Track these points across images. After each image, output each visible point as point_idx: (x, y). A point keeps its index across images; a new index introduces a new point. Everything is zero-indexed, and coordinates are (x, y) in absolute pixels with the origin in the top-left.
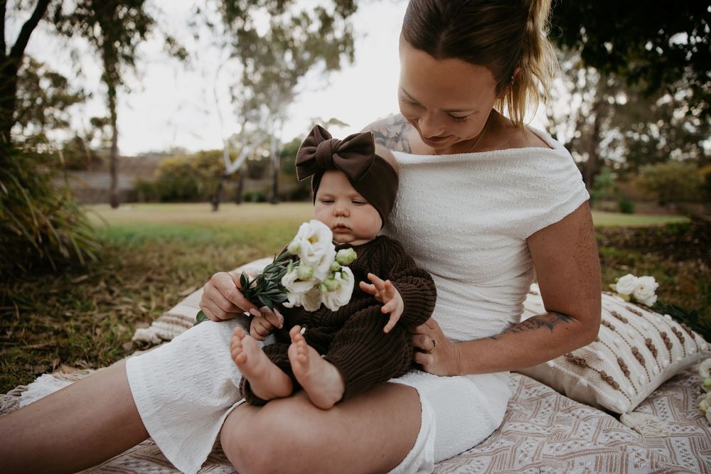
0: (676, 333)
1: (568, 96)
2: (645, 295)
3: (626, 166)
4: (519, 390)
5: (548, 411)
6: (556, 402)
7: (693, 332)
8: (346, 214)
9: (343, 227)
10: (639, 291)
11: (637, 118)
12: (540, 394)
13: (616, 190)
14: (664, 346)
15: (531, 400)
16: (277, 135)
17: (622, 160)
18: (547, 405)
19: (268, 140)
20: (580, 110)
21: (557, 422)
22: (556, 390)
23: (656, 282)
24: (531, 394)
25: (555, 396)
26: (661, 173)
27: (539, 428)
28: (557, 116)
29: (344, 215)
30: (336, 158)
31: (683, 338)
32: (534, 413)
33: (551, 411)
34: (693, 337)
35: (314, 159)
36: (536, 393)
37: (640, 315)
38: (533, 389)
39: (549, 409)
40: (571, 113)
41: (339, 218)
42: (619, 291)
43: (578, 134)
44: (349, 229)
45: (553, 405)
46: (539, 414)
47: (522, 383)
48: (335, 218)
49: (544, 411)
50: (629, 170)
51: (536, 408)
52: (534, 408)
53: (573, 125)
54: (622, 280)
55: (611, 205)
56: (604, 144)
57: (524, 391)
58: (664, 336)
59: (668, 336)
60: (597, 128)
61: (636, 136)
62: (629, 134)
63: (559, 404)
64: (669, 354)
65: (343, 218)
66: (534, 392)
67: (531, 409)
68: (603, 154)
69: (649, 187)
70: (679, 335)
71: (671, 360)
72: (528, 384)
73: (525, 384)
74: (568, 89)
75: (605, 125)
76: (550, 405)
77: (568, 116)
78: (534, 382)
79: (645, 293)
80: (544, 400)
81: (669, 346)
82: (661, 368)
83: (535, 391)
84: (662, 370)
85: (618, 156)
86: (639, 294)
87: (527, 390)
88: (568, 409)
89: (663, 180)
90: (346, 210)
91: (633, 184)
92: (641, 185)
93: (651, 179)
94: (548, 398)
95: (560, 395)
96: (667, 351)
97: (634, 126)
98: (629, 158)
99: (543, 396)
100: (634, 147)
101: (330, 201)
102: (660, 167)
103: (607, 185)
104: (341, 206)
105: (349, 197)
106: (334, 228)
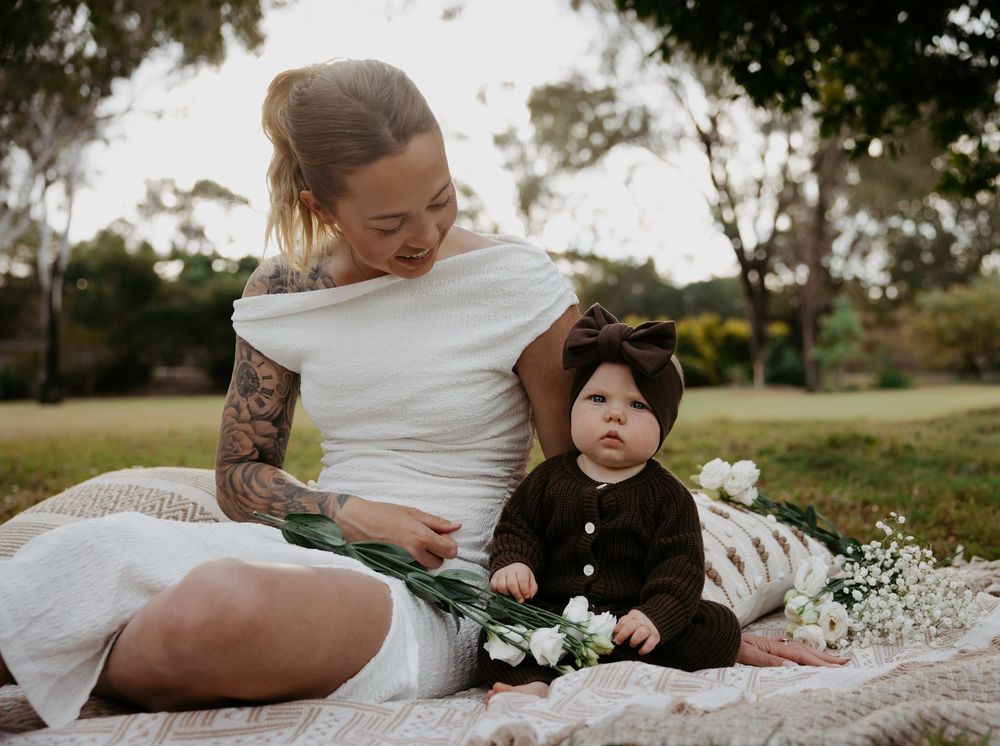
0: (778, 539)
1: (758, 139)
2: (738, 488)
3: (893, 293)
7: (807, 537)
9: (615, 436)
10: (729, 482)
11: (906, 188)
13: (870, 347)
14: (757, 557)
16: (56, 222)
17: (884, 278)
19: (30, 236)
20: (785, 170)
23: (757, 468)
26: (963, 308)
28: (737, 182)
29: (619, 420)
30: (627, 346)
31: (788, 545)
34: (806, 545)
35: (594, 345)
37: (727, 517)
40: (765, 177)
41: (611, 424)
42: (703, 485)
43: (784, 223)
44: (622, 441)
48: (606, 424)
50: (897, 303)
53: (770, 203)
54: (707, 467)
55: (861, 379)
56: (840, 246)
58: (757, 544)
59: (762, 543)
60: (822, 208)
61: (908, 228)
62: (894, 221)
64: (764, 568)
65: (617, 424)
68: (837, 266)
69: (941, 340)
70: (783, 543)
71: (768, 577)
74: (756, 123)
75: (841, 204)
77: (760, 184)
79: (737, 484)
81: (764, 556)
82: (752, 587)
84: (754, 591)
85: (873, 270)
86: (731, 487)
89: (966, 323)
90: (622, 414)
91: (906, 331)
92: (922, 335)
93: (943, 321)
96: (762, 565)
97: (902, 204)
98: (896, 274)
100: (905, 252)
101: (600, 398)
102: (958, 294)
103: (849, 335)
104: (616, 407)
105: (630, 399)
106: (602, 438)
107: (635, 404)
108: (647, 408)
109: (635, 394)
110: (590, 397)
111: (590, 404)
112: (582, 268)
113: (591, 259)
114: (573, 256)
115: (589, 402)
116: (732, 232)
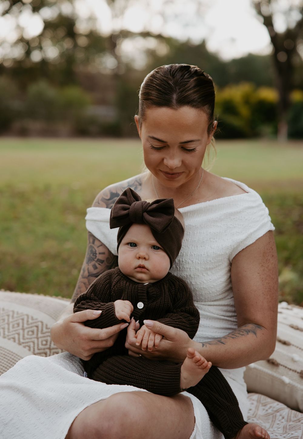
4: (257, 408)
5: (282, 422)
6: (288, 415)
8: (147, 257)
9: (143, 267)
12: (275, 409)
15: (267, 415)
18: (281, 418)
21: (290, 429)
22: (288, 406)
24: (267, 410)
25: (286, 411)
27: (277, 434)
29: (145, 258)
30: (146, 215)
32: (271, 425)
33: (285, 423)
35: (127, 215)
36: (271, 409)
38: (268, 406)
39: (283, 420)
41: (140, 260)
44: (148, 270)
45: (286, 417)
46: (275, 425)
47: (259, 401)
48: (137, 260)
49: (279, 422)
51: (272, 421)
52: (270, 421)
57: (261, 408)
63: (290, 417)
65: (144, 261)
66: (269, 408)
67: (269, 422)
72: (264, 402)
73: (262, 402)
76: (283, 418)
78: (269, 400)
80: (278, 414)
83: (271, 407)
87: (263, 407)
88: (298, 420)
90: (147, 254)
94: (281, 412)
95: (291, 410)
99: (277, 411)
101: (133, 245)
104: (143, 250)
105: (150, 245)
106: (136, 268)
107: (154, 247)
108: (161, 249)
109: (153, 241)
110: (128, 244)
111: (128, 248)
112: (152, 43)
113: (159, 37)
114: (146, 35)
115: (127, 246)
116: (268, 22)
